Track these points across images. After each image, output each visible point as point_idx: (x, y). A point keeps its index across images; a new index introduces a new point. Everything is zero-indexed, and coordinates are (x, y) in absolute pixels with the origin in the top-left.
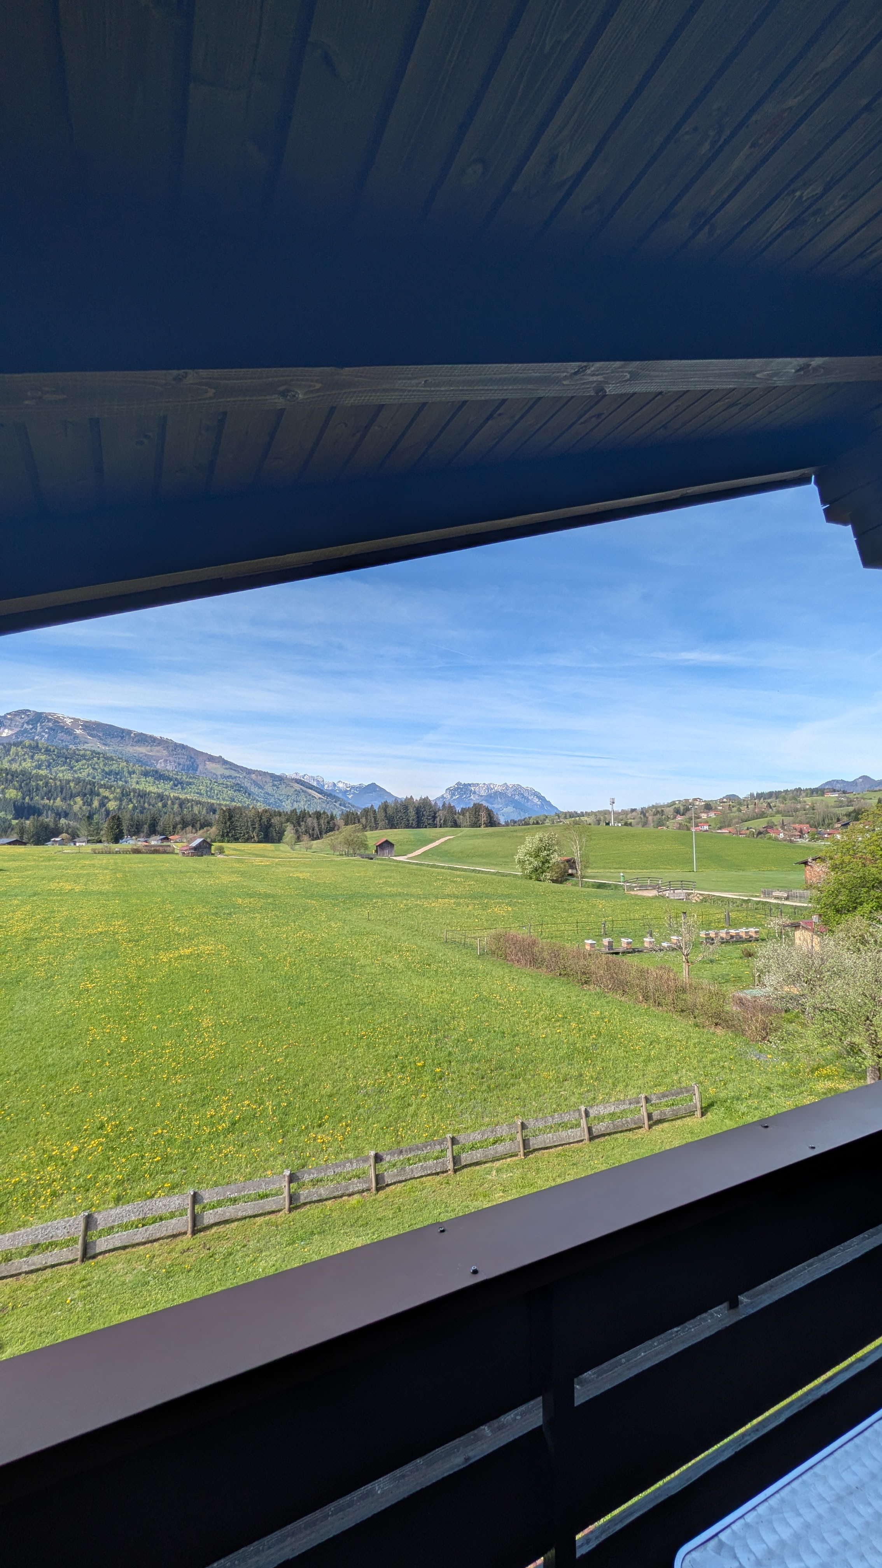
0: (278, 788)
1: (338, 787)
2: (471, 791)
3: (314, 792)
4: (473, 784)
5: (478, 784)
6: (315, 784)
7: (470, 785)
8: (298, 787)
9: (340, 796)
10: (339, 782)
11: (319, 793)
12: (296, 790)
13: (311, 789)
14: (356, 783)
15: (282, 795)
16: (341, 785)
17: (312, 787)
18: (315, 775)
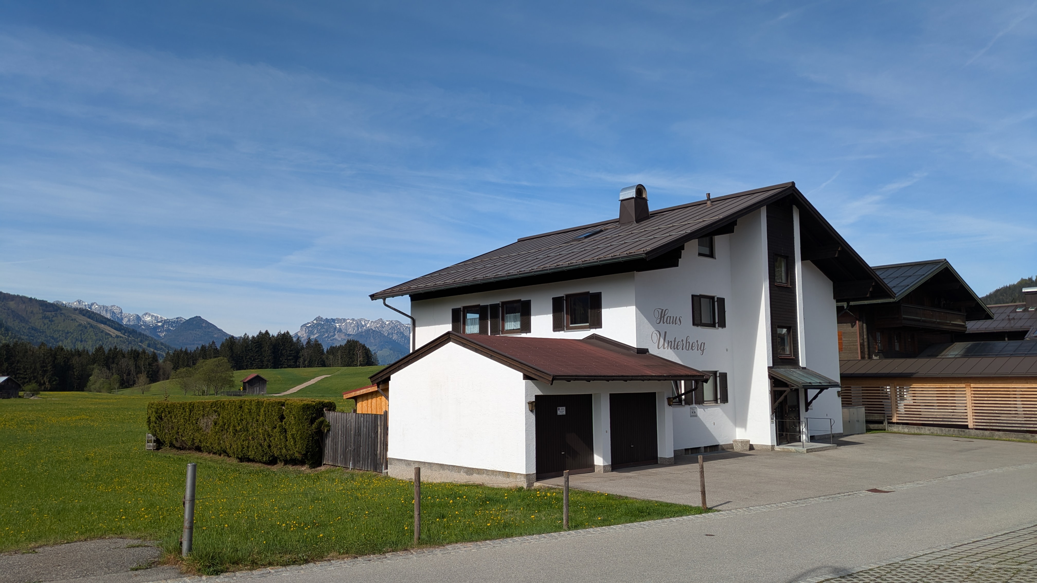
0: (51, 321)
1: (145, 322)
2: (336, 328)
3: (109, 328)
4: (338, 319)
5: (345, 320)
6: (108, 316)
7: (333, 320)
8: (84, 320)
9: (147, 333)
10: (146, 314)
11: (116, 329)
12: (80, 325)
13: (105, 323)
14: (171, 316)
15: (59, 331)
16: (148, 319)
17: (105, 321)
18: (108, 304)
